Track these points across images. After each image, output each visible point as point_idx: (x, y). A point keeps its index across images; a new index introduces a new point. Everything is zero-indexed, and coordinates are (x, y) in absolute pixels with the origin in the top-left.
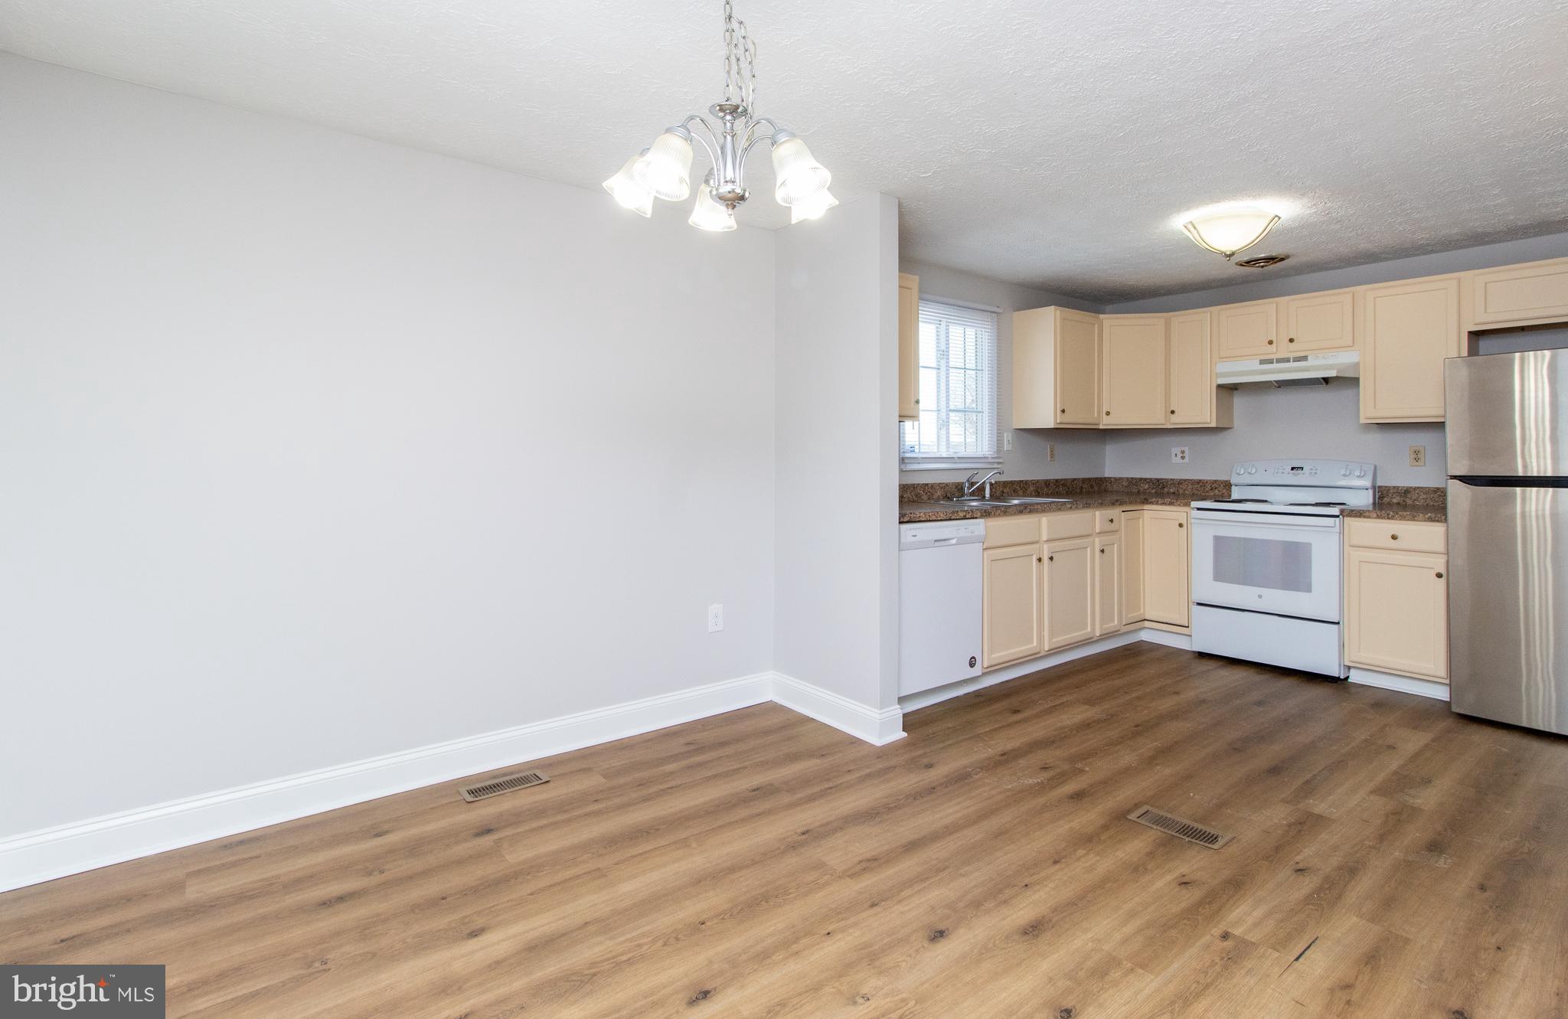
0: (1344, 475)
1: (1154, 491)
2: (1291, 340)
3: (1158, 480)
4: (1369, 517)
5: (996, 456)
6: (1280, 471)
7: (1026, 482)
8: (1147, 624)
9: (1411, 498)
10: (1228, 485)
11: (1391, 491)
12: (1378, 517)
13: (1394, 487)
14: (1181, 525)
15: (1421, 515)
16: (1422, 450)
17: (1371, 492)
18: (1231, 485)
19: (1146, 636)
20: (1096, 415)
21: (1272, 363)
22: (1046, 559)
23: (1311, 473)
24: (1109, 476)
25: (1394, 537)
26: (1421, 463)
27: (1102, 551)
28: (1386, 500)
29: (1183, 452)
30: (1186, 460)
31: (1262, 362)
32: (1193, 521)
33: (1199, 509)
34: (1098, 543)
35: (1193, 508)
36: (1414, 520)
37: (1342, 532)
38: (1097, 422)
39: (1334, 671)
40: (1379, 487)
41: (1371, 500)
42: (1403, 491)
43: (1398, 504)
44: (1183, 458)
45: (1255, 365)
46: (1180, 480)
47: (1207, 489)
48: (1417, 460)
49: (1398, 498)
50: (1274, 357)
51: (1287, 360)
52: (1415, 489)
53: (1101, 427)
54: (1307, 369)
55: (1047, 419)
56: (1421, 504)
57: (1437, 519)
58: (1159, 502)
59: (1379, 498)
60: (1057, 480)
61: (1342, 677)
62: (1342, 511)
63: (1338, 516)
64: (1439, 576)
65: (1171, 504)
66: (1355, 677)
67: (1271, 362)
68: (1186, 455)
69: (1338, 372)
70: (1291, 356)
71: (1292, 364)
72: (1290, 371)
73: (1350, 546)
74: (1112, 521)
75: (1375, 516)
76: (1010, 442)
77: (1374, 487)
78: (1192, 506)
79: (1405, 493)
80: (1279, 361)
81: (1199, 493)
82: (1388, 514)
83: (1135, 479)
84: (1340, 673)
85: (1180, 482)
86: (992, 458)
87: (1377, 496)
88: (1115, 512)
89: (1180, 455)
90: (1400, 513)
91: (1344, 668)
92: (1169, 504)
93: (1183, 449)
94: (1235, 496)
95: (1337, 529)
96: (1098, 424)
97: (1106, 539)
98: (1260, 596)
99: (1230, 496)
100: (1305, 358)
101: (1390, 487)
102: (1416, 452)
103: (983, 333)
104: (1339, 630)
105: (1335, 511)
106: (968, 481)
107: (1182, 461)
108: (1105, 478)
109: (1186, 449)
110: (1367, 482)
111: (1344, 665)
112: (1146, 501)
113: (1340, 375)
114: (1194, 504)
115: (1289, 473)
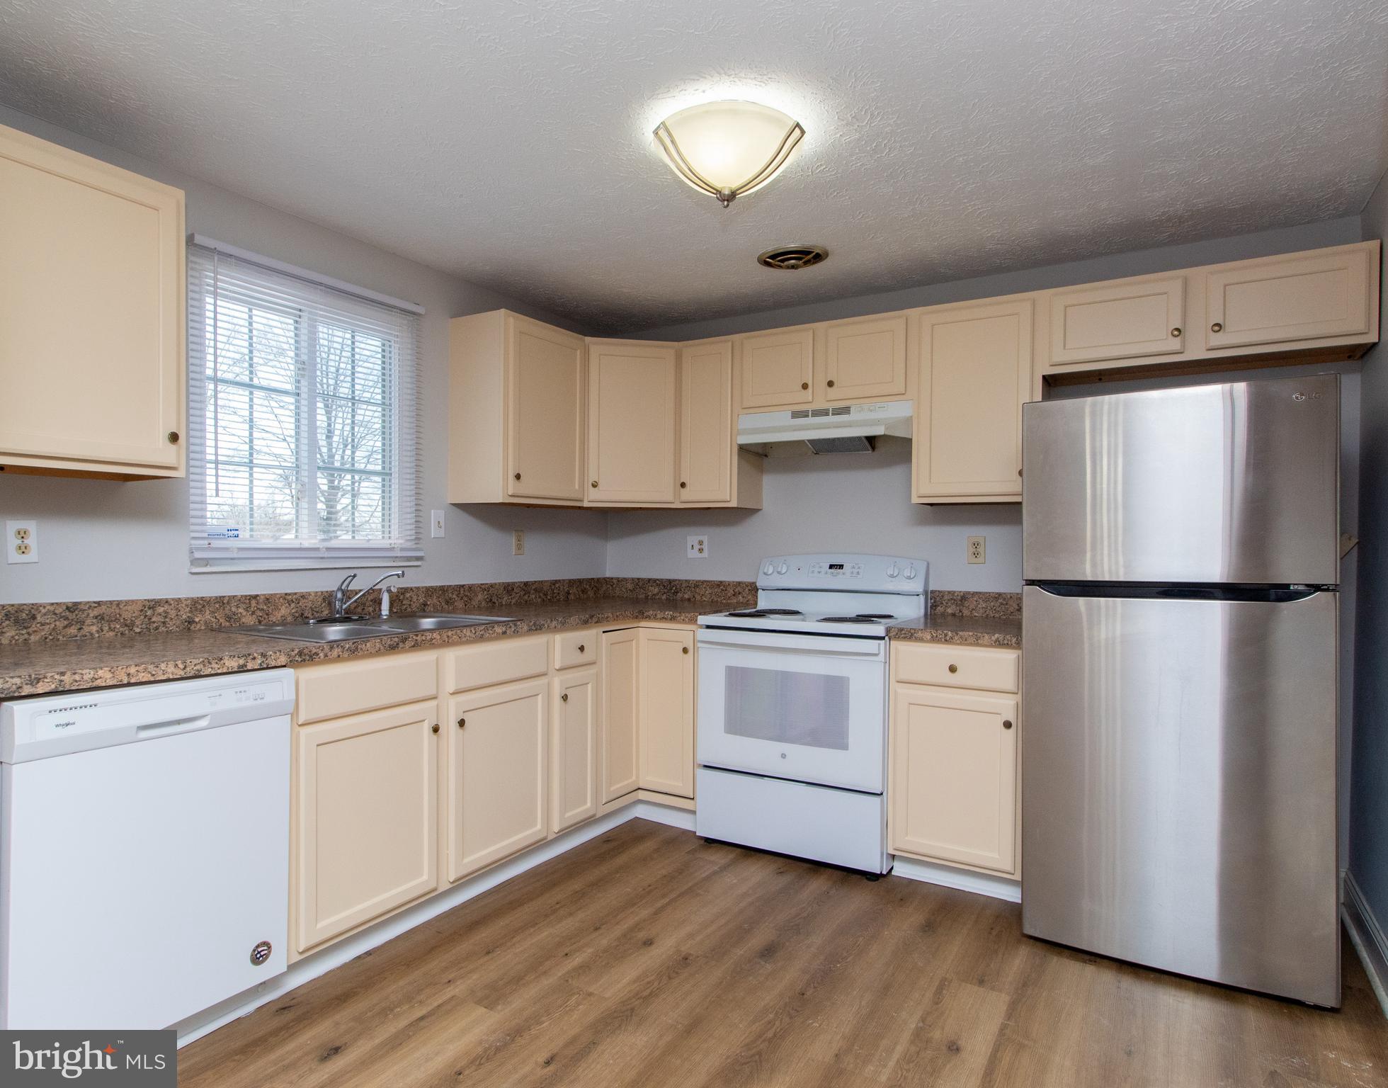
0: (892, 576)
1: (664, 597)
2: (830, 384)
3: (670, 581)
4: (921, 640)
5: (409, 545)
6: (816, 570)
7: (471, 587)
8: (642, 795)
9: (968, 608)
10: (754, 589)
11: (946, 598)
12: (934, 640)
13: (949, 592)
14: (685, 651)
15: (987, 637)
16: (982, 543)
17: (922, 598)
18: (758, 590)
19: (641, 812)
20: (577, 487)
21: (807, 416)
22: (450, 727)
23: (852, 573)
24: (611, 576)
25: (953, 669)
26: (980, 559)
27: (565, 698)
28: (940, 609)
29: (701, 543)
30: (705, 554)
31: (796, 415)
32: (700, 645)
33: (708, 627)
34: (557, 684)
35: (701, 626)
36: (978, 645)
37: (887, 662)
38: (579, 496)
39: (873, 864)
40: (932, 592)
41: (922, 612)
42: (959, 597)
43: (953, 615)
44: (701, 550)
45: (784, 418)
46: (697, 581)
47: (729, 594)
48: (976, 555)
49: (954, 607)
50: (810, 407)
51: (825, 413)
52: (974, 594)
53: (586, 504)
54: (849, 425)
55: (495, 490)
56: (980, 615)
57: (1006, 642)
58: (659, 616)
59: (931, 607)
60: (526, 584)
61: (884, 872)
62: (888, 630)
63: (882, 638)
64: (1008, 725)
65: (673, 619)
66: (901, 870)
67: (804, 414)
68: (705, 546)
69: (886, 429)
70: (830, 406)
71: (831, 419)
72: (827, 427)
73: (898, 682)
74: (582, 649)
75: (929, 637)
76: (442, 524)
77: (926, 593)
78: (699, 622)
79: (961, 601)
80: (817, 413)
81: (719, 600)
82: (946, 635)
83: (643, 579)
84: (882, 867)
85: (697, 584)
86: (402, 549)
87: (929, 605)
88: (588, 636)
89: (697, 547)
90: (961, 633)
91: (887, 858)
92: (671, 619)
93: (701, 538)
94: (762, 604)
95: (881, 657)
96: (581, 501)
97: (572, 676)
98: (784, 756)
99: (756, 604)
100: (846, 410)
101: (943, 592)
102: (976, 545)
103: (392, 343)
104: (882, 802)
105: (878, 629)
106: (340, 589)
107: (700, 555)
108: (604, 579)
109: (705, 539)
110: (919, 588)
111: (888, 854)
112: (641, 615)
113: (887, 433)
114: (703, 620)
115: (826, 573)
